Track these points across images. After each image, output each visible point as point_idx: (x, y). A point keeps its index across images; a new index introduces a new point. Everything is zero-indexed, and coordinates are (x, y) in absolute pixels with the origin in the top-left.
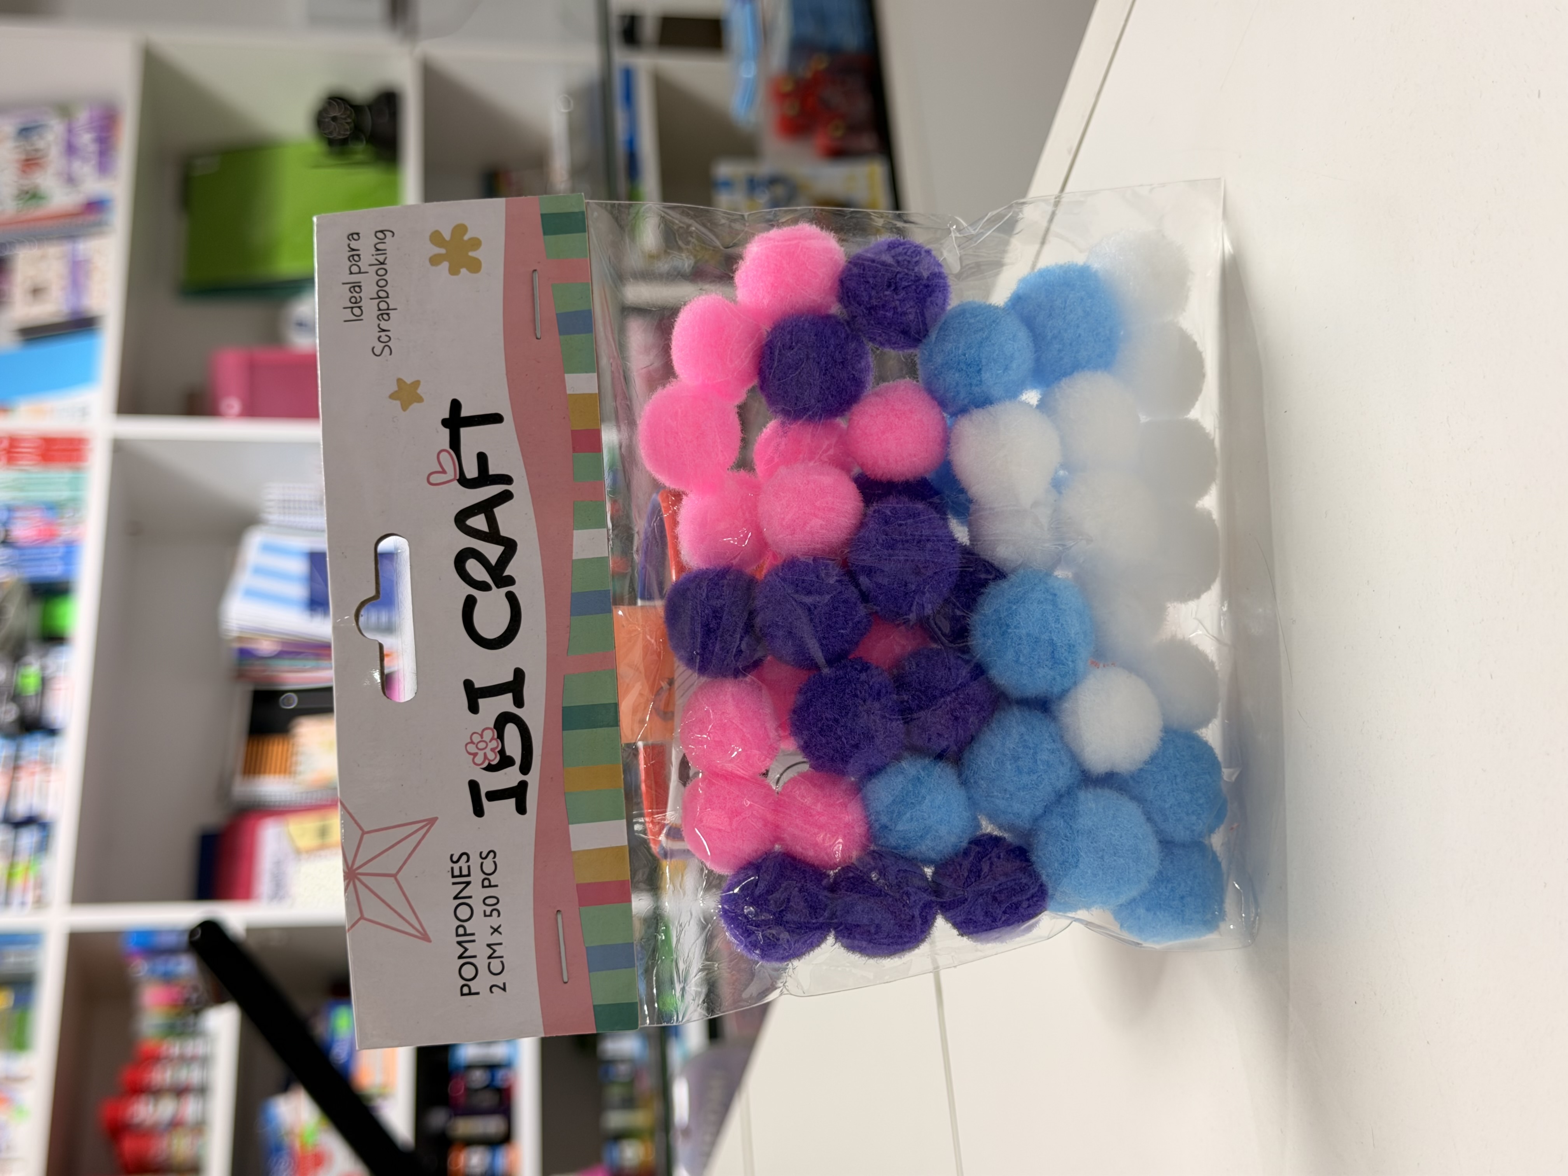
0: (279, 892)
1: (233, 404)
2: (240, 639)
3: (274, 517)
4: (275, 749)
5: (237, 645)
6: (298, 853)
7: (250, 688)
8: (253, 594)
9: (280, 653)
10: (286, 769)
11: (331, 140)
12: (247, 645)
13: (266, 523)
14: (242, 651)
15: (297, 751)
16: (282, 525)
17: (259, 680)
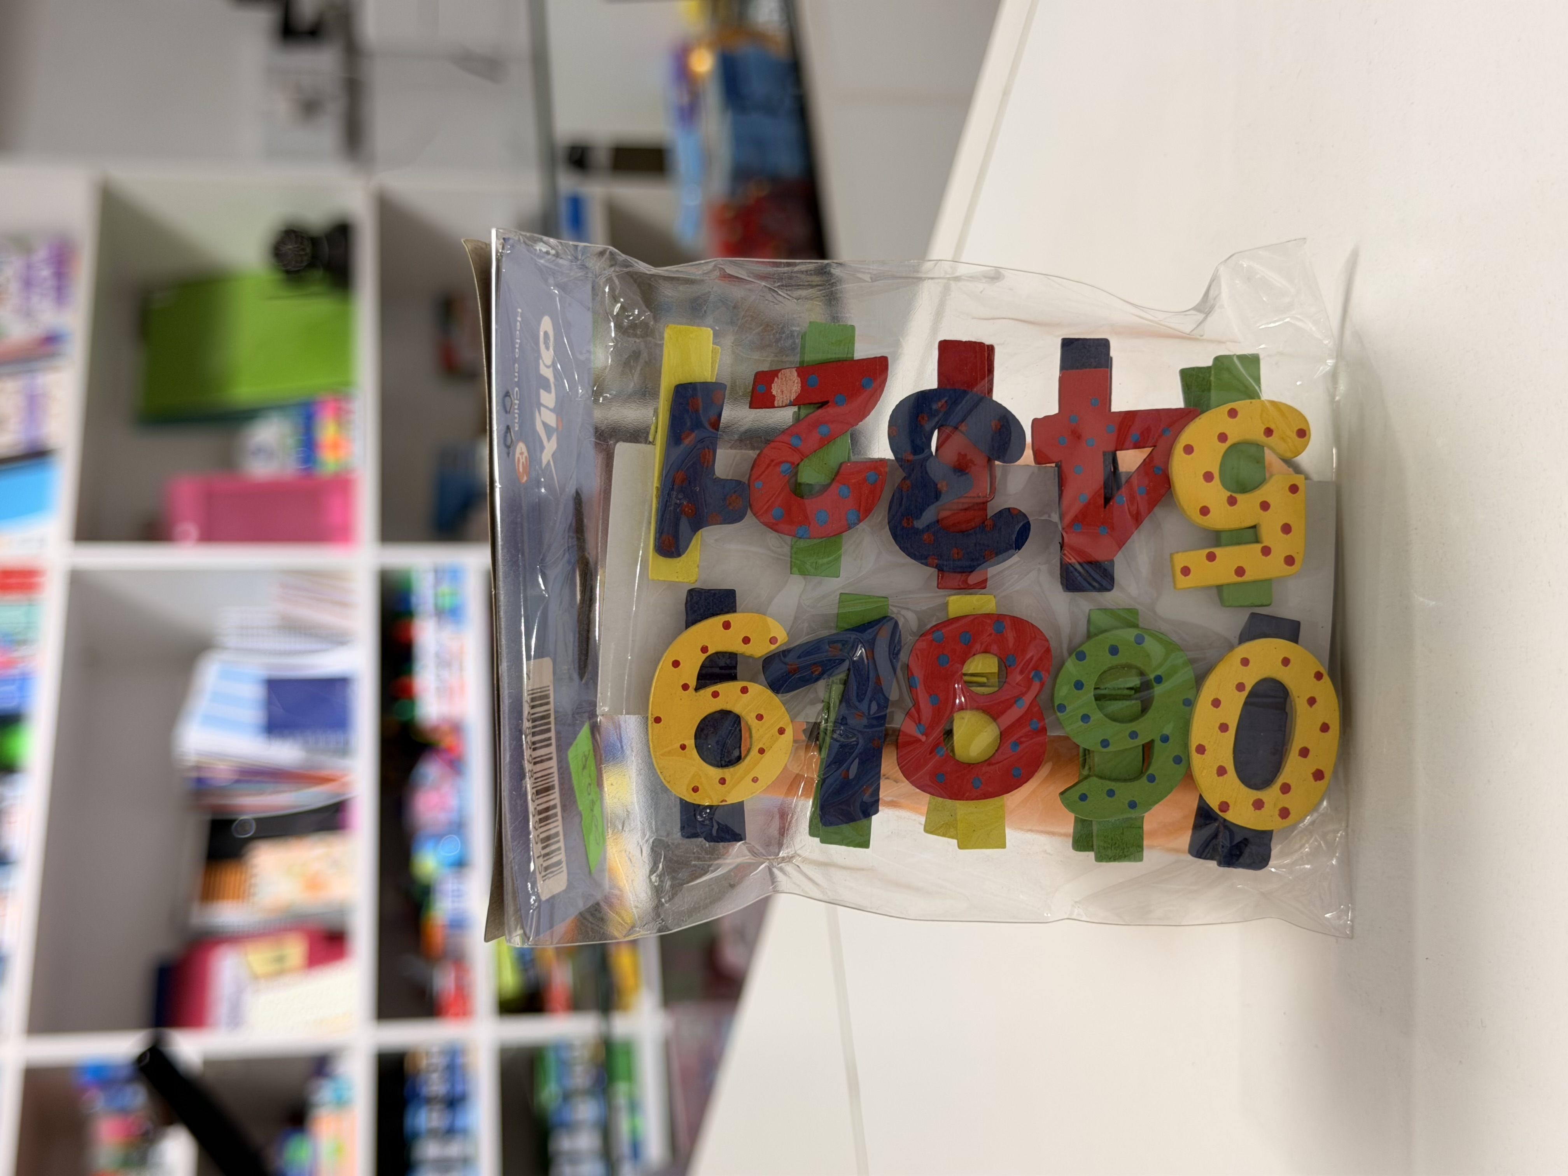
0: (236, 1020)
1: (192, 529)
2: (198, 768)
3: (232, 641)
4: (230, 877)
5: (194, 775)
6: (256, 978)
7: (208, 817)
8: (211, 721)
9: (237, 781)
10: (241, 895)
11: (288, 272)
12: (203, 775)
13: (224, 648)
14: (200, 781)
15: (252, 876)
16: (240, 650)
17: (216, 809)
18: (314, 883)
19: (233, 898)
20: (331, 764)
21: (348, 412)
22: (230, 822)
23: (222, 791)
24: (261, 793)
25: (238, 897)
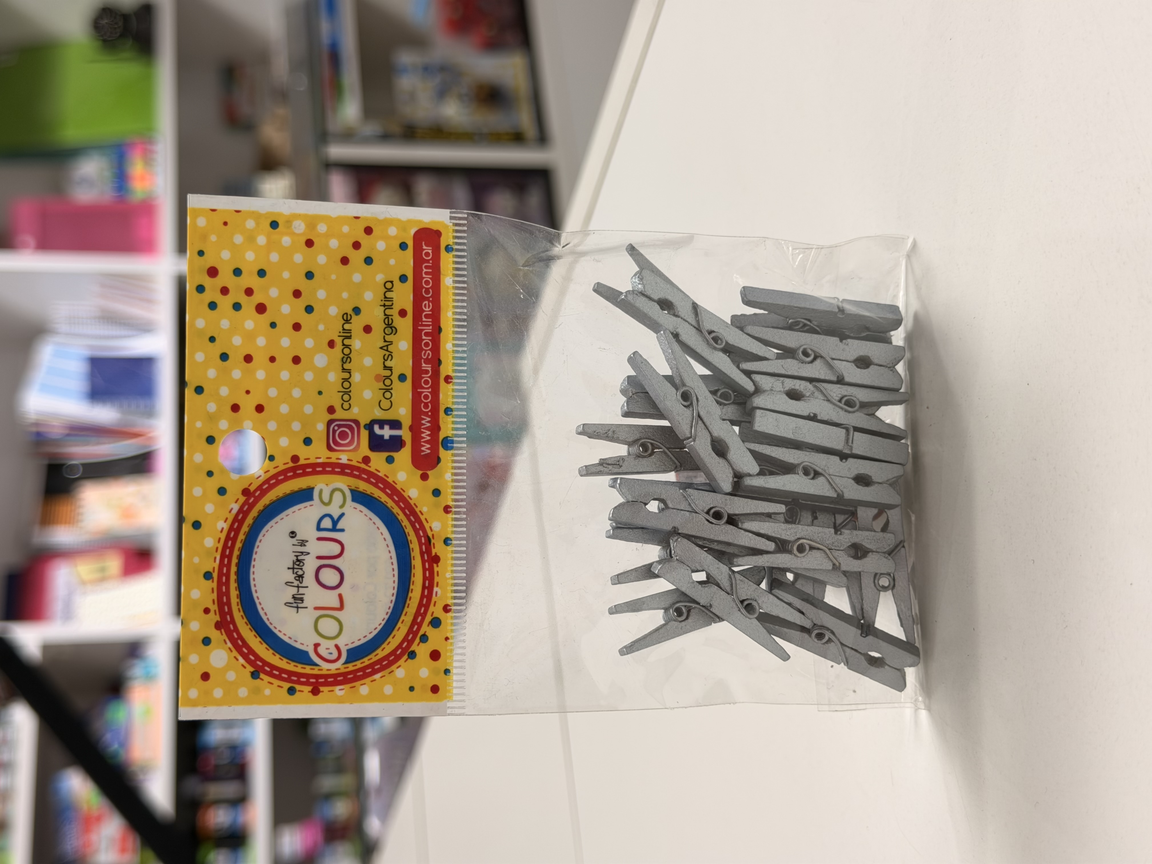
0: (68, 615)
1: (30, 240)
2: (37, 424)
3: (63, 328)
4: (62, 508)
5: (34, 429)
6: (83, 583)
7: (46, 462)
8: (46, 389)
9: (68, 435)
10: (71, 521)
11: (105, 41)
12: (42, 429)
13: (58, 333)
14: (38, 434)
15: (80, 507)
16: (68, 334)
17: (52, 456)
18: (127, 513)
19: (65, 523)
20: (141, 423)
21: (152, 152)
22: (60, 466)
23: (55, 442)
24: (87, 444)
25: (69, 523)
